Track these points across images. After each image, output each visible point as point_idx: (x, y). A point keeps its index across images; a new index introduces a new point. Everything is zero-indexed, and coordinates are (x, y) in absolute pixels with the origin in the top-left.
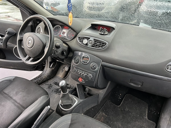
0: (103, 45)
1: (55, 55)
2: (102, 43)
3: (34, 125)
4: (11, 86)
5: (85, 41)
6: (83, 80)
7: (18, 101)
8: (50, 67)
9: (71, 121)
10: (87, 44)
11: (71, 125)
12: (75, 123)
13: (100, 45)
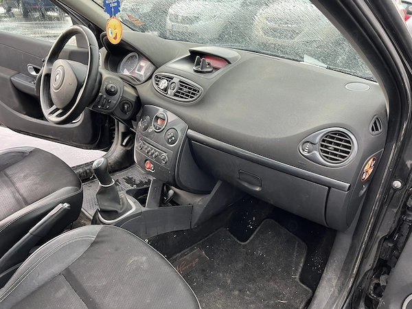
0: (194, 94)
1: (104, 108)
2: (194, 90)
3: (28, 234)
4: (20, 164)
5: (163, 84)
6: (152, 165)
7: (22, 191)
8: (122, 145)
9: (98, 236)
10: (165, 90)
11: (94, 243)
12: (102, 242)
13: (189, 92)
